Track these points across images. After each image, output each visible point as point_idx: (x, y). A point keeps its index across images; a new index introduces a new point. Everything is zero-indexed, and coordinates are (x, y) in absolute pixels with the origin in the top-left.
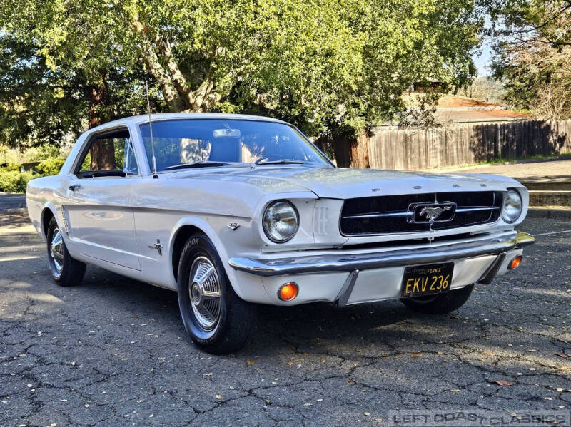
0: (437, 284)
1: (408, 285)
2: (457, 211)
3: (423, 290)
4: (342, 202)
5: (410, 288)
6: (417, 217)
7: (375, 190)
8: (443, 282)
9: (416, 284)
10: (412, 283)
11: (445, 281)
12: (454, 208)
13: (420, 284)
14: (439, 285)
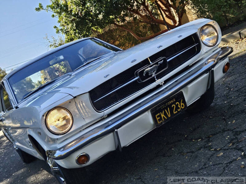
0: (177, 108)
1: (158, 119)
2: (168, 61)
3: (169, 116)
4: (88, 94)
5: (161, 119)
6: (142, 78)
7: (107, 76)
8: (180, 105)
9: (163, 116)
10: (160, 116)
11: (182, 104)
12: (165, 60)
13: (165, 114)
14: (179, 108)
